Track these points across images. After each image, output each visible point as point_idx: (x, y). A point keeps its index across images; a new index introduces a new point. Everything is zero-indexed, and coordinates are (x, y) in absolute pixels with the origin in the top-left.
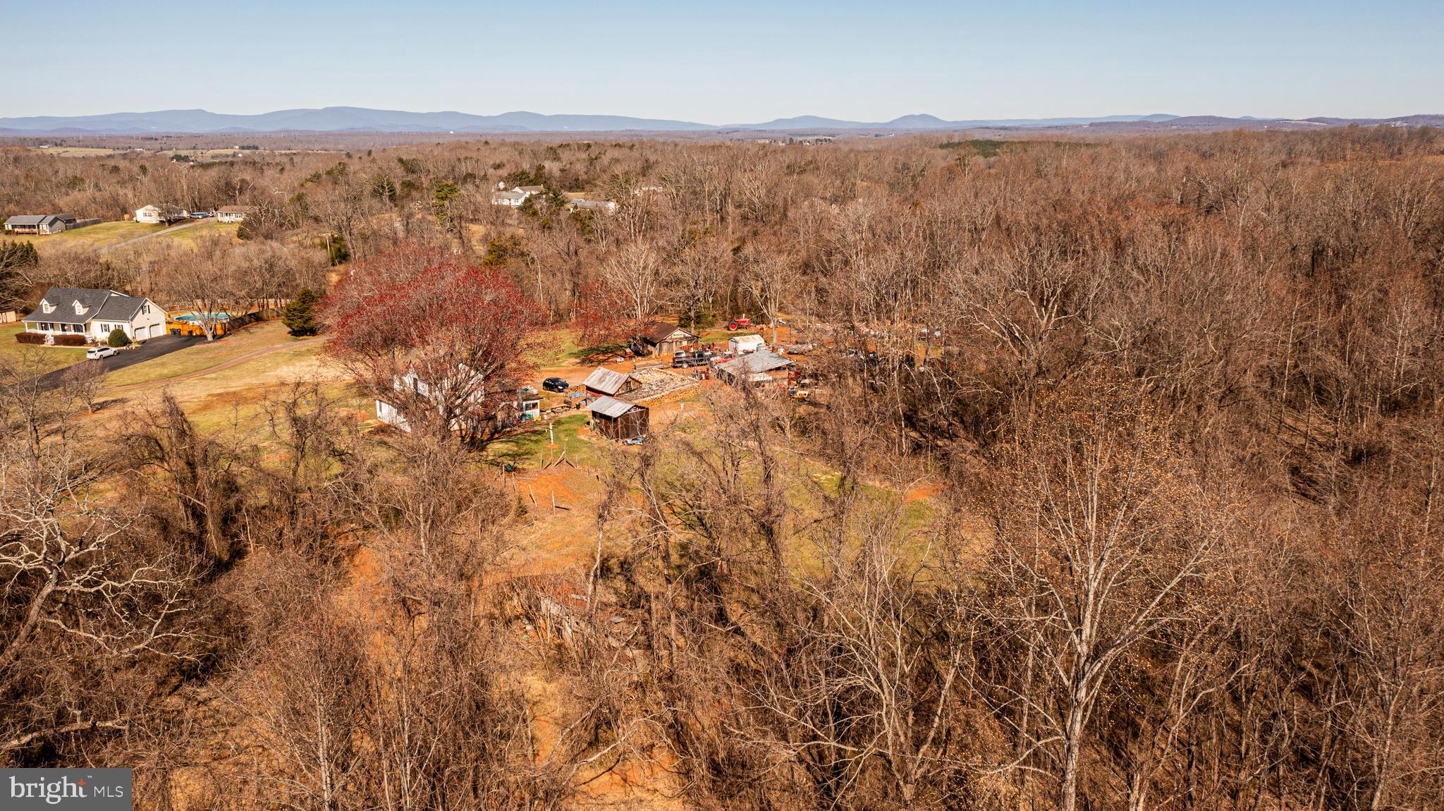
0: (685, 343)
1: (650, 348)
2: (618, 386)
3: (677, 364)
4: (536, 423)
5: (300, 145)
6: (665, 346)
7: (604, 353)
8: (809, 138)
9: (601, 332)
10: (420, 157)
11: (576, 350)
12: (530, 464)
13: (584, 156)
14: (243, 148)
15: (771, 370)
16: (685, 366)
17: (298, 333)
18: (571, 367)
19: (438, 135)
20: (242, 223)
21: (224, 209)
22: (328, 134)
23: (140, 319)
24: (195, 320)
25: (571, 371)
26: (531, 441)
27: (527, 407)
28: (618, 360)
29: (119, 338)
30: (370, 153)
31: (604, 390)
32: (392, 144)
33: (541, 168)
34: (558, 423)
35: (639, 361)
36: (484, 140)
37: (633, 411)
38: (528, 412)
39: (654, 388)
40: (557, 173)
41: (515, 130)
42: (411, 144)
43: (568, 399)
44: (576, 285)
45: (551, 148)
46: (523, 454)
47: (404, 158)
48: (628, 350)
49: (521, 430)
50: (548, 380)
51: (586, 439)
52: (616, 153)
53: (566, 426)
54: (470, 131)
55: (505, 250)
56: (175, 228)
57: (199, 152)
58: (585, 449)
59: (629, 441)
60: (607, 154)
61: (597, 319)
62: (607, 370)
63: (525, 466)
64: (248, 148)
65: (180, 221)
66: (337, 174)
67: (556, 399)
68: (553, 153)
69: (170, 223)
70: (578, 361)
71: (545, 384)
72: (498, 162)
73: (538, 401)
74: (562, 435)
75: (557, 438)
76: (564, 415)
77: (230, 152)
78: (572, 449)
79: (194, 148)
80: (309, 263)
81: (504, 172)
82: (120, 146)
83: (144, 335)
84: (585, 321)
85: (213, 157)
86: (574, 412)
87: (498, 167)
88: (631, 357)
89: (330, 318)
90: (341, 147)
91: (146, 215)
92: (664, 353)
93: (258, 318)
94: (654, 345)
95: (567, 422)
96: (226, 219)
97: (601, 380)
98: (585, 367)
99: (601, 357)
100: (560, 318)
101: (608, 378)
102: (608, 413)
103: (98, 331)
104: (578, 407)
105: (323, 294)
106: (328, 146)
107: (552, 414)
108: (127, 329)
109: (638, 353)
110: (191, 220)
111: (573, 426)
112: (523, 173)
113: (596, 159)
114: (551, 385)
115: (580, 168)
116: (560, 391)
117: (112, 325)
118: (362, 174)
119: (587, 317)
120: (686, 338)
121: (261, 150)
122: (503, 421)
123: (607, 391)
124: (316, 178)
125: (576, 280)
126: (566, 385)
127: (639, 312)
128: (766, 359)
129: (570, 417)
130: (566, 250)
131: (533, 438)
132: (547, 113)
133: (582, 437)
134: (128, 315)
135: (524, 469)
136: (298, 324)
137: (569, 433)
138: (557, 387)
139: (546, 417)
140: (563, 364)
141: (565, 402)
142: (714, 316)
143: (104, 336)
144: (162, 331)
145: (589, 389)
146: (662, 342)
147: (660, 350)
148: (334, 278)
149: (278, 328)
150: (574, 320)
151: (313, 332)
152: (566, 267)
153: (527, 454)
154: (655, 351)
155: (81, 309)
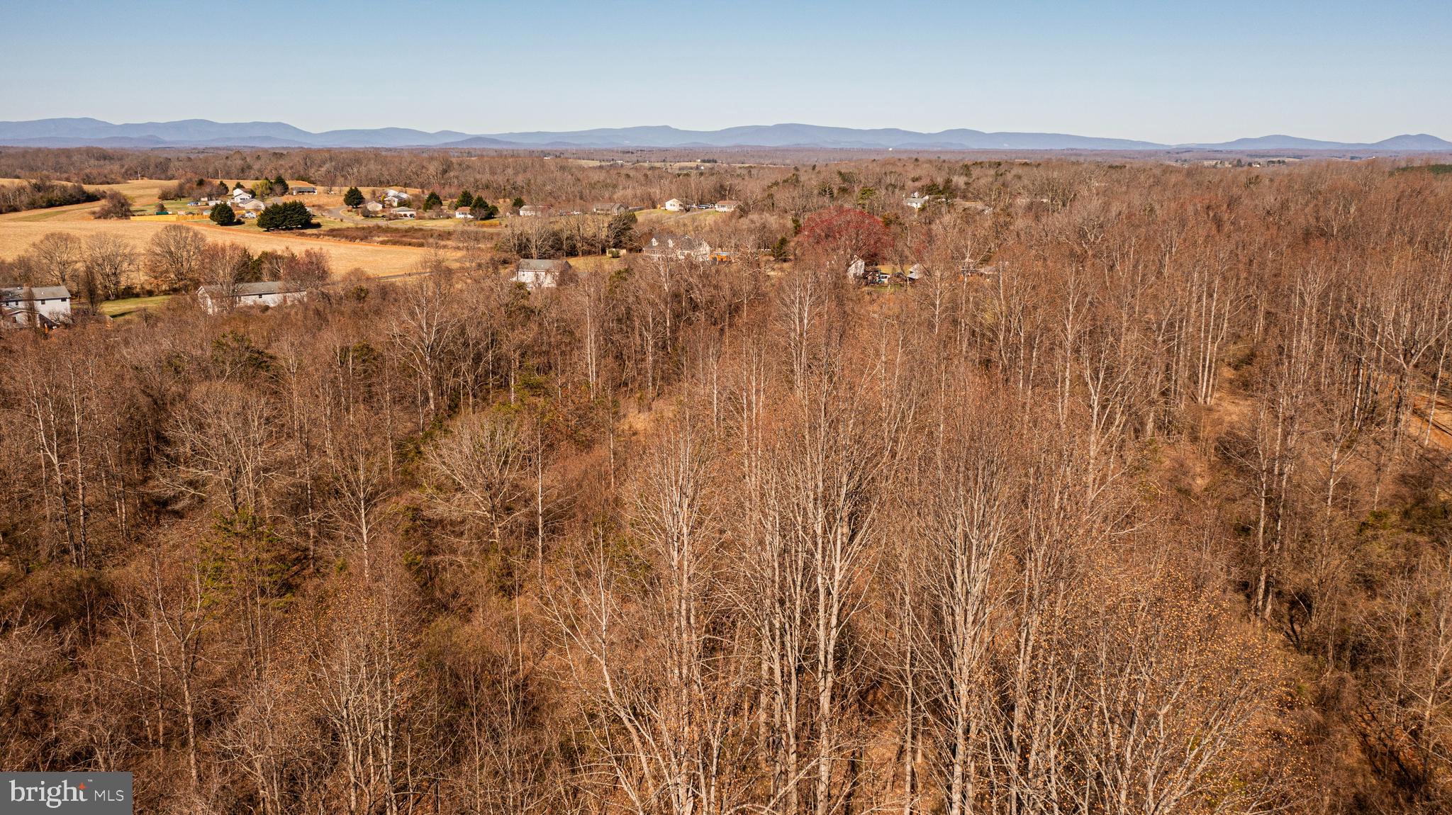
5: (752, 159)
8: (1261, 160)
10: (856, 171)
13: (992, 172)
14: (704, 161)
19: (878, 152)
21: (721, 202)
22: (776, 149)
24: (724, 254)
30: (814, 167)
32: (834, 160)
33: (948, 181)
36: (915, 157)
40: (962, 186)
41: (953, 148)
42: (850, 161)
45: (974, 164)
47: (843, 171)
52: (1020, 171)
54: (909, 148)
55: (891, 221)
56: (693, 213)
57: (668, 164)
60: (1013, 171)
64: (709, 161)
65: (691, 209)
66: (794, 181)
68: (966, 170)
69: (687, 210)
77: (693, 164)
79: (664, 160)
81: (918, 184)
82: (605, 158)
85: (680, 169)
87: (914, 180)
90: (788, 161)
91: (672, 205)
96: (722, 209)
103: (679, 255)
106: (776, 161)
110: (699, 209)
112: (934, 185)
117: (687, 252)
118: (811, 181)
121: (719, 163)
124: (776, 184)
132: (987, 131)
134: (694, 248)
155: (671, 243)
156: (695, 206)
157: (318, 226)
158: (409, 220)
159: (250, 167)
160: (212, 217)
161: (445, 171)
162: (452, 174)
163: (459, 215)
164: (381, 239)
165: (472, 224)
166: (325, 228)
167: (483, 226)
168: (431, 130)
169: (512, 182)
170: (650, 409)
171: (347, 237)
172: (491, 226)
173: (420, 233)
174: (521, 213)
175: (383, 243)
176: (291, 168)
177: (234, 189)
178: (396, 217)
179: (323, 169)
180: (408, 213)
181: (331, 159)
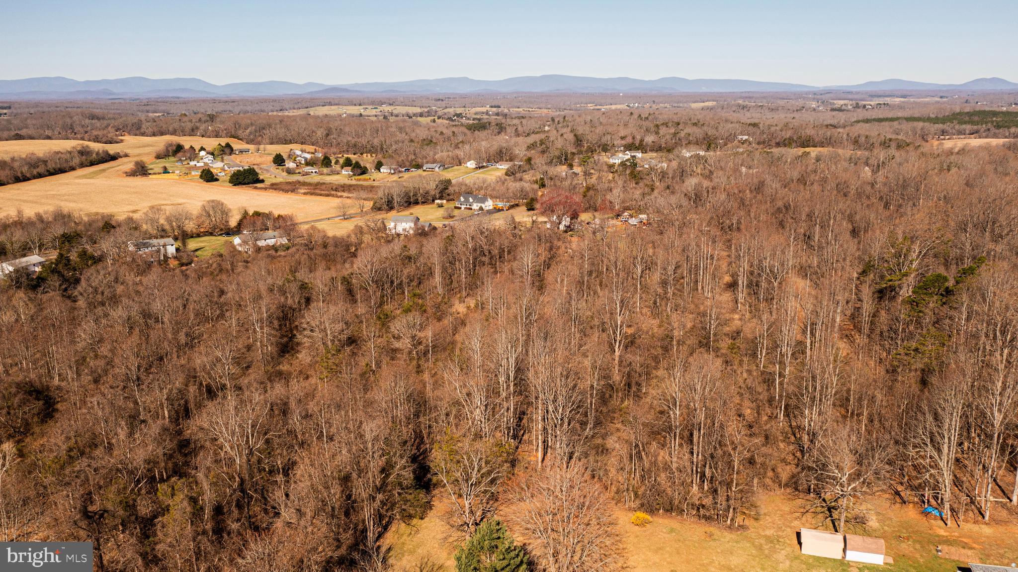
14: (491, 107)
17: (529, 210)
20: (508, 169)
22: (542, 95)
23: (487, 203)
24: (500, 205)
29: (481, 209)
56: (481, 170)
57: (467, 109)
64: (495, 107)
65: (483, 167)
69: (480, 168)
77: (484, 109)
79: (464, 107)
80: (533, 189)
81: (623, 142)
82: (424, 105)
83: (487, 208)
85: (476, 114)
87: (622, 138)
89: (538, 206)
90: (549, 106)
91: (471, 165)
93: (517, 205)
96: (500, 167)
103: (475, 206)
105: (536, 199)
106: (542, 105)
108: (483, 206)
110: (487, 167)
117: (479, 205)
121: (502, 108)
124: (535, 144)
134: (483, 202)
136: (529, 207)
143: (478, 208)
144: (491, 208)
148: (540, 193)
149: (524, 208)
151: (533, 209)
155: (471, 200)
156: (485, 164)
157: (262, 181)
158: (314, 175)
159: (197, 128)
160: (201, 177)
161: (327, 135)
162: (332, 137)
163: (344, 172)
164: (303, 191)
165: (353, 178)
166: (267, 183)
167: (360, 180)
168: (301, 82)
169: (371, 143)
170: (464, 302)
171: (283, 190)
172: (365, 180)
173: (324, 186)
174: (382, 170)
175: (305, 194)
176: (226, 130)
177: (200, 151)
178: (307, 174)
179: (248, 131)
180: (314, 171)
181: (252, 124)
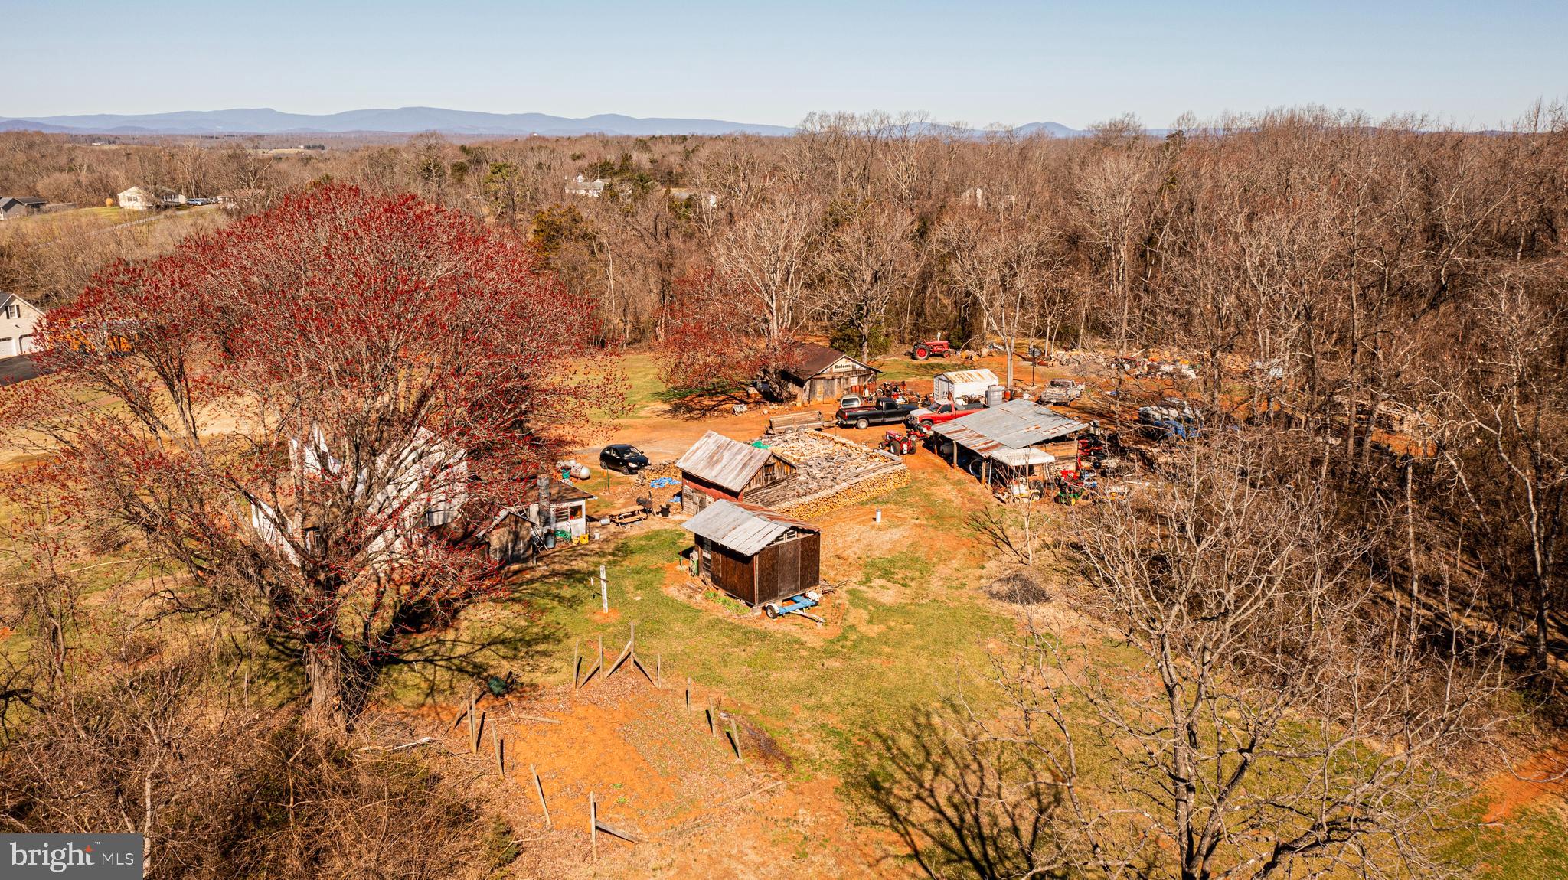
0: (854, 381)
1: (792, 388)
2: (748, 473)
3: (845, 419)
4: (578, 552)
6: (820, 386)
7: (712, 393)
9: (709, 360)
11: (663, 388)
12: (552, 671)
13: (679, 148)
15: (1047, 441)
16: (863, 424)
18: (656, 420)
25: (655, 428)
26: (561, 599)
27: (560, 516)
28: (738, 408)
31: (719, 482)
33: (627, 158)
34: (624, 550)
35: (776, 414)
37: (786, 540)
38: (561, 525)
39: (815, 471)
40: (647, 165)
43: (645, 496)
44: (665, 283)
45: (641, 140)
46: (536, 641)
47: (470, 145)
48: (752, 391)
49: (542, 569)
50: (609, 448)
51: (681, 598)
53: (637, 561)
58: (677, 627)
59: (777, 605)
60: (706, 146)
61: (703, 337)
62: (724, 439)
63: (538, 677)
67: (623, 490)
68: (643, 144)
69: (160, 209)
70: (667, 407)
71: (604, 457)
72: (578, 153)
73: (582, 503)
74: (628, 584)
75: (617, 593)
76: (635, 531)
78: (651, 628)
81: (583, 163)
83: (11, 350)
84: (680, 341)
86: (655, 523)
87: (577, 158)
88: (757, 403)
91: (132, 199)
92: (819, 398)
94: (800, 383)
95: (643, 549)
96: (230, 205)
97: (712, 461)
98: (679, 421)
99: (706, 402)
100: (639, 337)
101: (727, 455)
102: (731, 542)
104: (665, 512)
107: (612, 528)
109: (769, 397)
110: (188, 206)
111: (654, 561)
112: (606, 164)
113: (693, 151)
114: (617, 459)
115: (674, 160)
116: (631, 471)
119: (684, 332)
120: (856, 372)
122: (504, 550)
123: (726, 485)
125: (666, 276)
126: (642, 462)
127: (774, 326)
128: (1029, 417)
129: (648, 537)
130: (652, 230)
131: (567, 592)
133: (672, 591)
135: (534, 686)
137: (648, 579)
138: (625, 463)
139: (597, 535)
140: (642, 413)
141: (639, 502)
142: (887, 335)
145: (687, 476)
146: (813, 379)
147: (812, 391)
150: (662, 338)
152: (651, 256)
153: (546, 638)
154: (802, 395)
156: (182, 199)
